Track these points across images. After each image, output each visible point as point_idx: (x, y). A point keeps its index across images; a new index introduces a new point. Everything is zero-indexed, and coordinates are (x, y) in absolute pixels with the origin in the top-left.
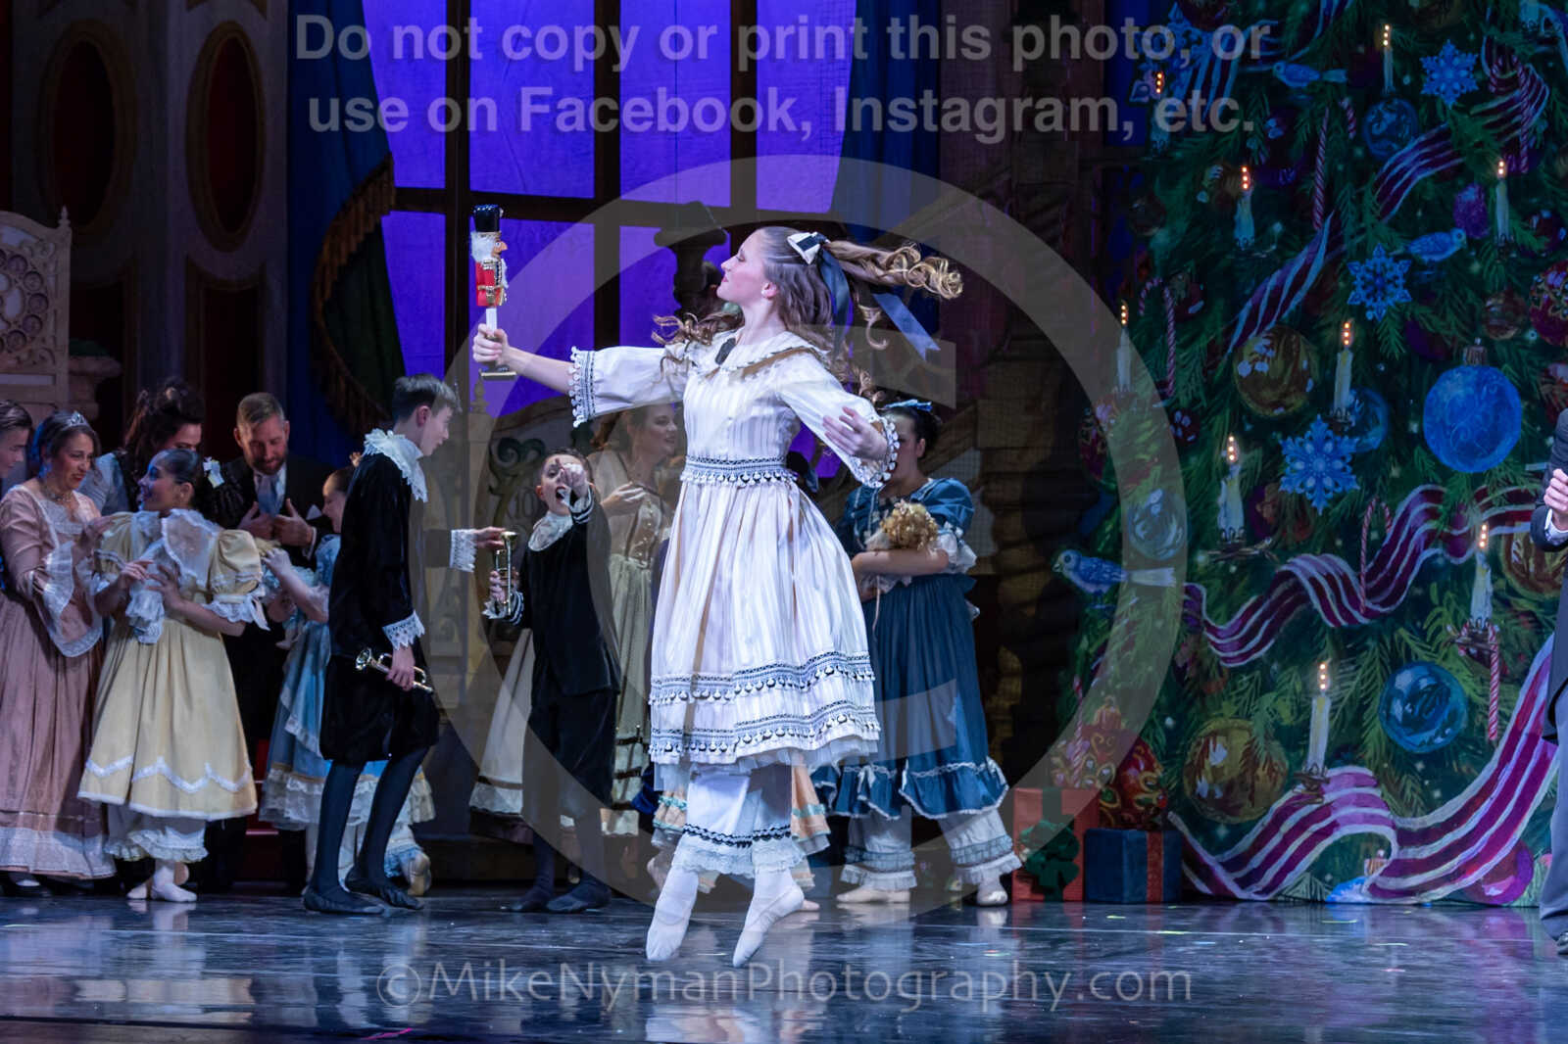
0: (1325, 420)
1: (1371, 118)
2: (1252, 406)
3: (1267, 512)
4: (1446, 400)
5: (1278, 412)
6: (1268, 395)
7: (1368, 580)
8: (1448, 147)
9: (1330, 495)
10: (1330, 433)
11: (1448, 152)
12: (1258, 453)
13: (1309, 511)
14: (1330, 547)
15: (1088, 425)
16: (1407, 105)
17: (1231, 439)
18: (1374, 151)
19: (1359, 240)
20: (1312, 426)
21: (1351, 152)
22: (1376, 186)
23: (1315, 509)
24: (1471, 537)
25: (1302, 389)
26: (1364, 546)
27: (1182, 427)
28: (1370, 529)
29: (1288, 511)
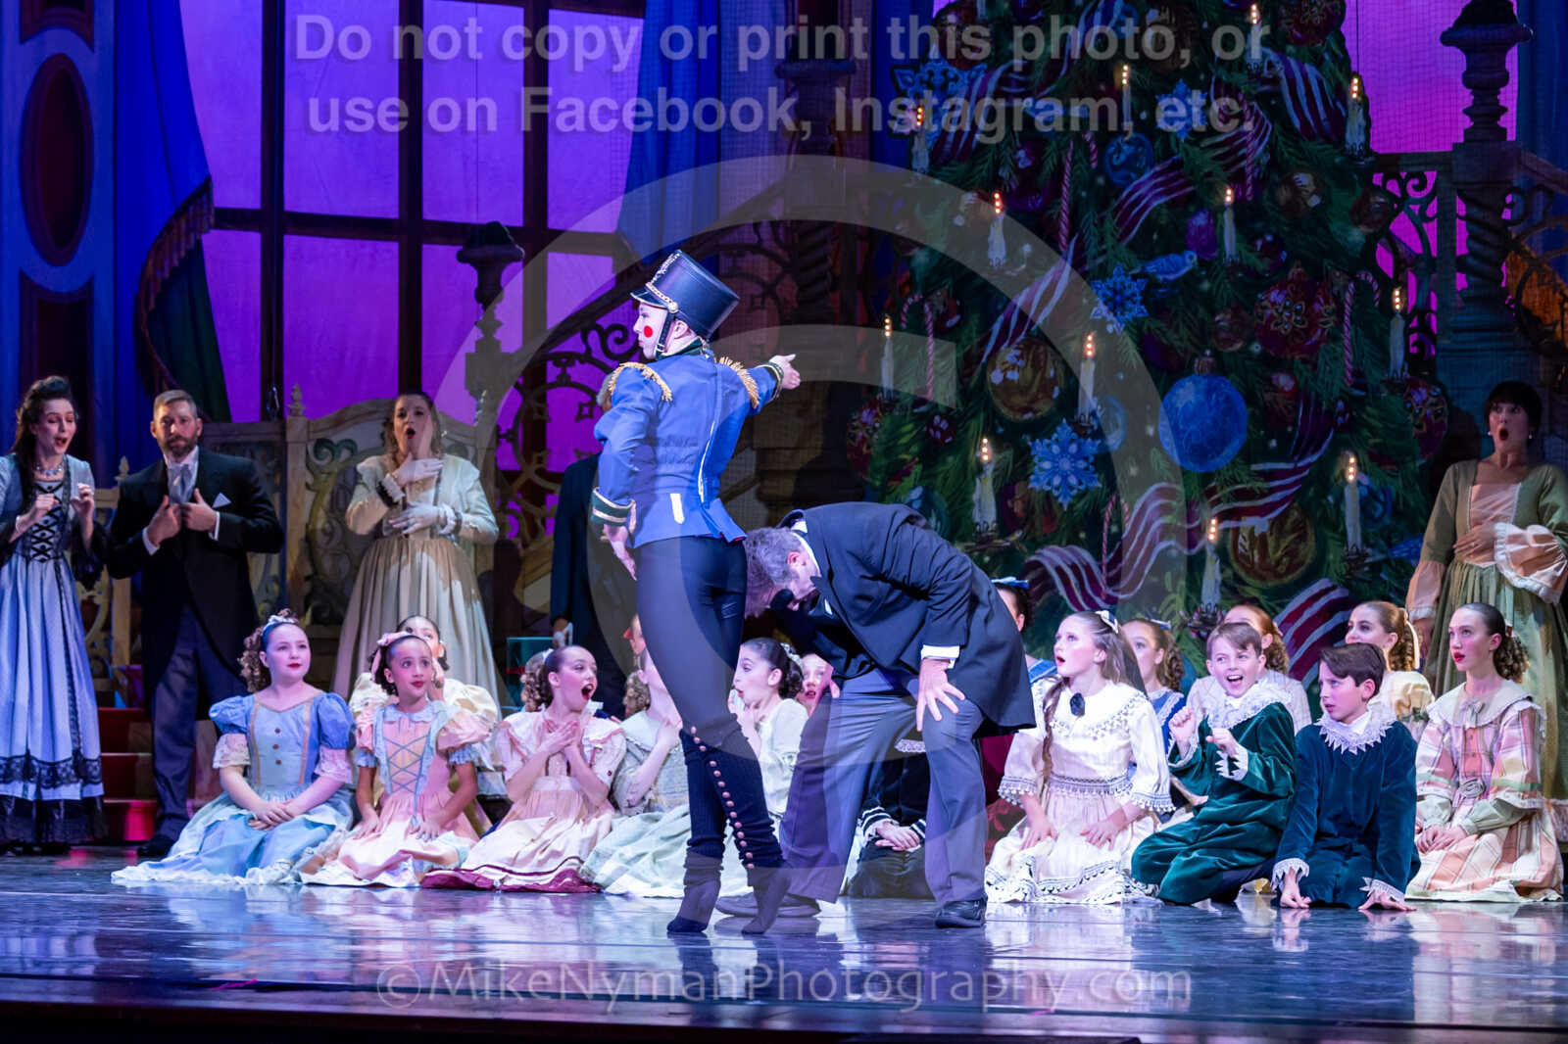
0: (1069, 423)
1: (1112, 149)
2: (1004, 411)
3: (1018, 508)
4: (1180, 405)
5: (1028, 416)
6: (1019, 400)
7: (1109, 569)
8: (1180, 176)
9: (1075, 492)
10: (1074, 435)
11: (1181, 181)
12: (1009, 454)
13: (1055, 507)
14: (1073, 540)
15: (854, 428)
16: (1143, 138)
17: (985, 441)
18: (1115, 180)
19: (1100, 260)
20: (1059, 429)
21: (1092, 181)
22: (1116, 211)
23: (1061, 505)
24: (1201, 530)
25: (1050, 397)
26: (1105, 539)
27: (941, 430)
28: (1111, 522)
29: (1037, 507)
